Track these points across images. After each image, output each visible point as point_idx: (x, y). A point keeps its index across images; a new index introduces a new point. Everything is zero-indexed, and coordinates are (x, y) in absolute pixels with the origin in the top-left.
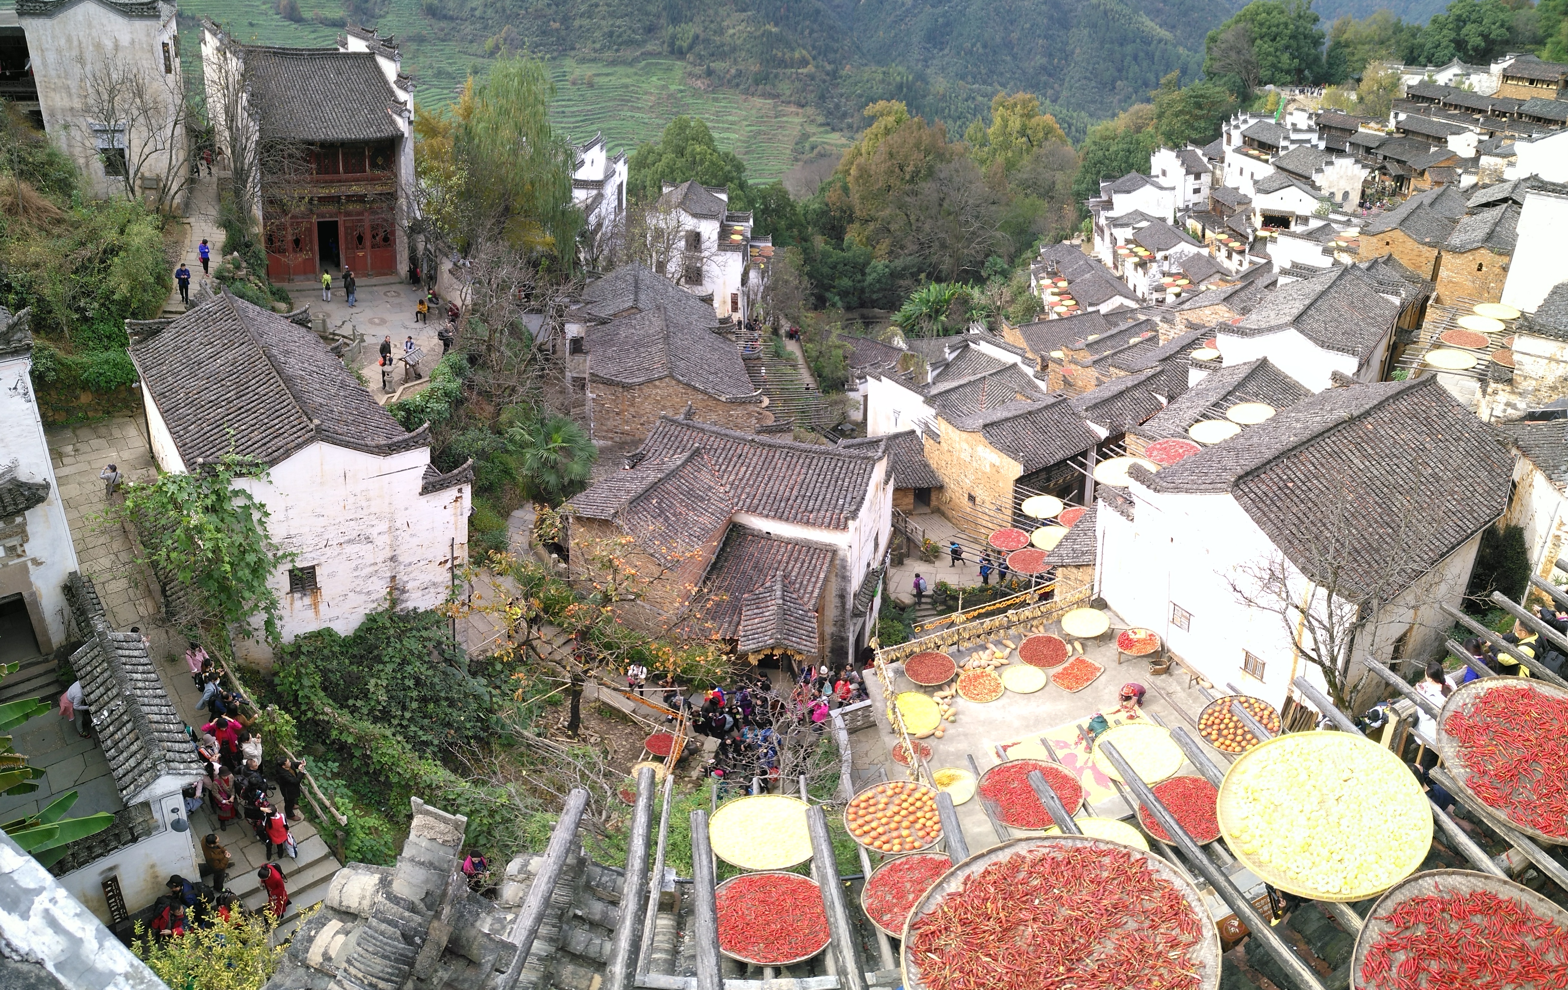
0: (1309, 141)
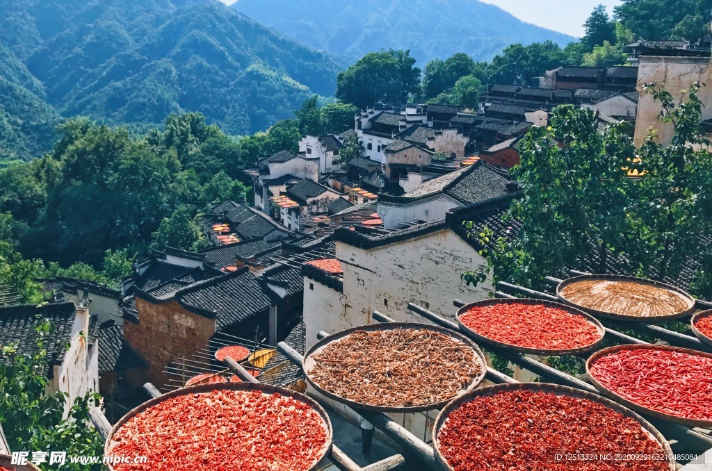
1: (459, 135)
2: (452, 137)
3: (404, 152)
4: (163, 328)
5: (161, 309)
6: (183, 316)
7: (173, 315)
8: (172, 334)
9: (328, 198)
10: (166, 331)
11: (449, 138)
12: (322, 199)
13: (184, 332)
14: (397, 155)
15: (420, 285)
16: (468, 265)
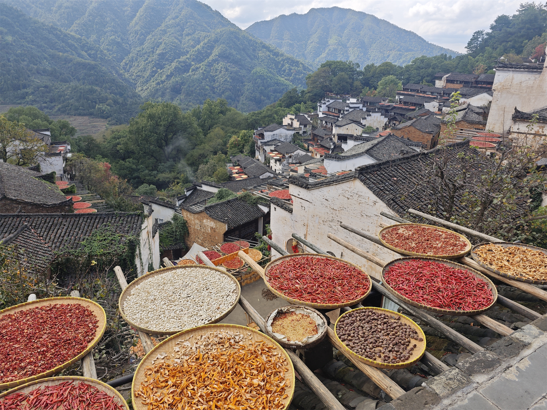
0: (358, 107)
1: (381, 117)
2: (377, 117)
3: (347, 126)
4: (198, 227)
5: (196, 216)
6: (209, 220)
7: (203, 219)
8: (202, 230)
9: (299, 154)
10: (199, 229)
11: (375, 118)
12: (295, 155)
13: (209, 230)
14: (342, 128)
15: (337, 211)
16: (367, 201)
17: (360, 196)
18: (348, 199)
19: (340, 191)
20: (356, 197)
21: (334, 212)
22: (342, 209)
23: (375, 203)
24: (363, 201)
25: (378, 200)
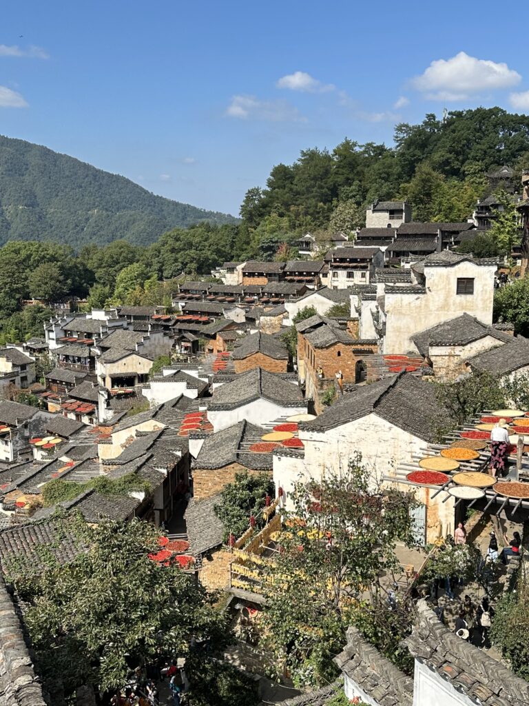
1: (165, 338)
2: (159, 340)
3: (124, 361)
9: (40, 418)
11: (157, 341)
12: (34, 421)
14: (116, 364)
15: (356, 444)
16: (383, 428)
17: (376, 426)
18: (365, 430)
19: (356, 426)
20: (372, 428)
21: (352, 445)
22: (359, 441)
23: (390, 428)
24: (380, 429)
25: (393, 426)
